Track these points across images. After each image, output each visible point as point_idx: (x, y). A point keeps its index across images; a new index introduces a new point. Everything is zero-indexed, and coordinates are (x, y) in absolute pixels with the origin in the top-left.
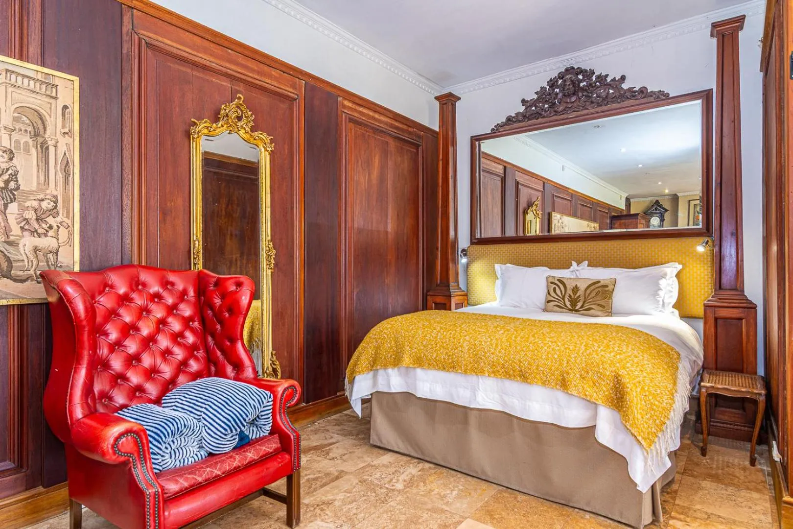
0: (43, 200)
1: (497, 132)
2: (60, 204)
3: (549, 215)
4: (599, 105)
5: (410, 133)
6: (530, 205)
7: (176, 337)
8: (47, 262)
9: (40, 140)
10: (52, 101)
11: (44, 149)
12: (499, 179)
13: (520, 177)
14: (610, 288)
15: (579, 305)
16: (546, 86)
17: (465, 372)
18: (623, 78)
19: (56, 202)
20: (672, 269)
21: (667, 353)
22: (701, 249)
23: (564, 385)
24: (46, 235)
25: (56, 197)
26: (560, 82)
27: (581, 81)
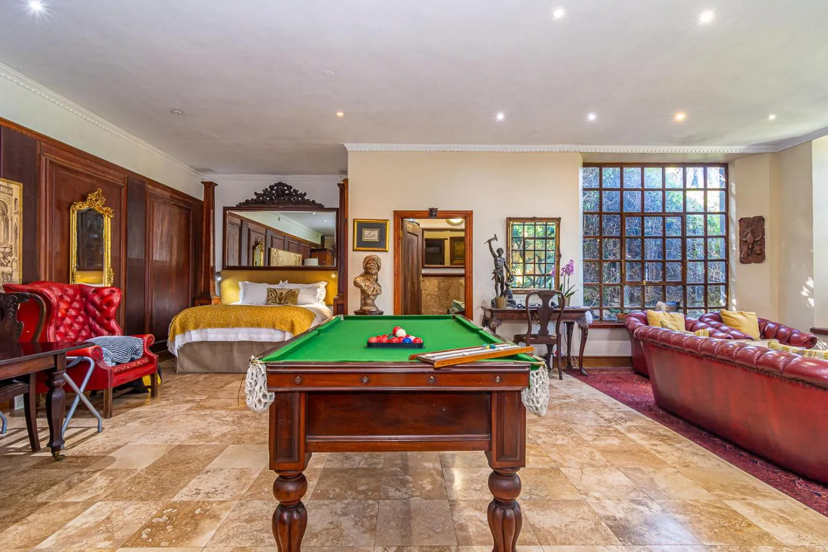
0: (5, 248)
1: (240, 207)
2: (13, 249)
3: (270, 250)
4: (294, 204)
5: (185, 202)
6: (257, 244)
7: (74, 318)
8: (7, 279)
9: (5, 217)
10: (10, 196)
11: (7, 221)
12: (238, 228)
13: (251, 226)
14: (297, 293)
15: (283, 302)
16: (268, 188)
17: (233, 327)
18: (305, 194)
19: (11, 249)
20: (323, 285)
21: (311, 314)
22: (333, 276)
23: (274, 327)
24: (7, 266)
25: (11, 246)
26: (275, 188)
27: (286, 190)
